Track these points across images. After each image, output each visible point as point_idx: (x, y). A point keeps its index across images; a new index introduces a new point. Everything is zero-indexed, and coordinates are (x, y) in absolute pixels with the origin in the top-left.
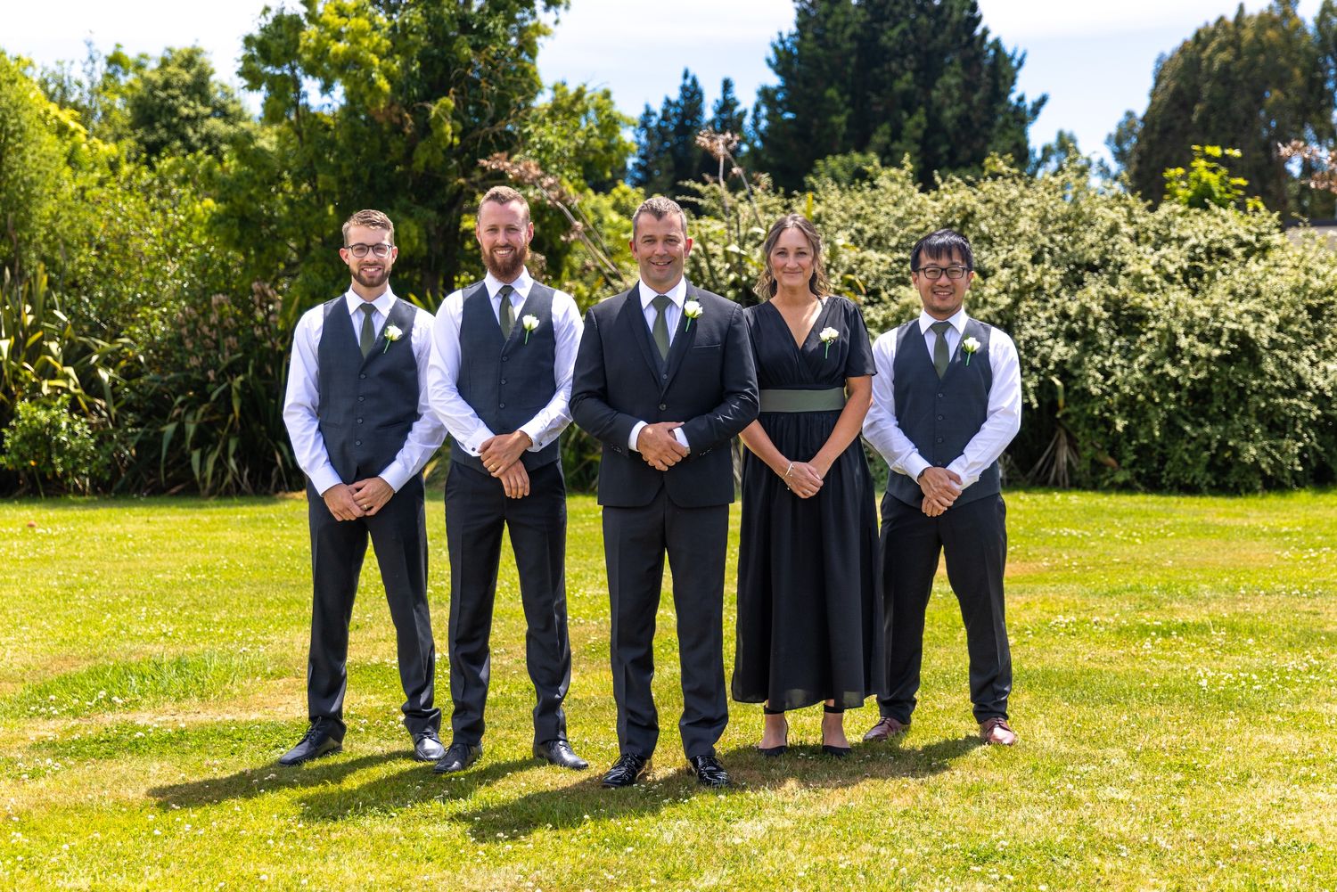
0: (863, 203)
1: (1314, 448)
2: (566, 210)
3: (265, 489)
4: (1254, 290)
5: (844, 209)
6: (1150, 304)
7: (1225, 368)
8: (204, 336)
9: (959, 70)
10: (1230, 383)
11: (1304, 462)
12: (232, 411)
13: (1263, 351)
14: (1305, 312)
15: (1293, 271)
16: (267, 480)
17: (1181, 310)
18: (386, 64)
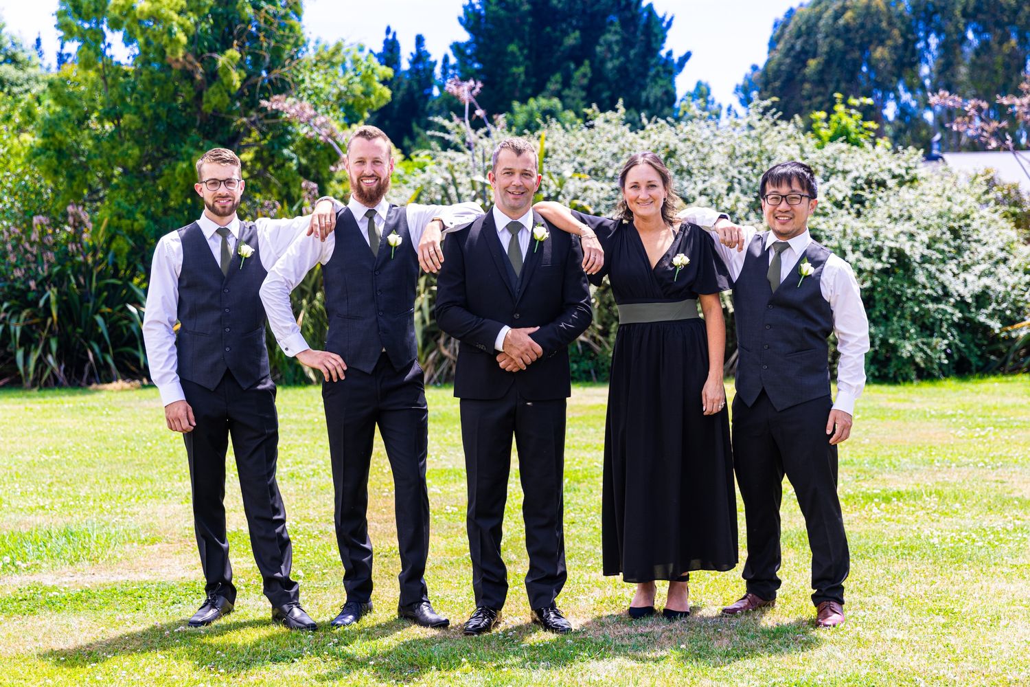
0: (582, 140)
1: (956, 344)
2: (335, 145)
3: (78, 382)
4: (906, 214)
5: (567, 145)
6: (823, 227)
7: (885, 278)
8: (26, 251)
9: (619, 29)
10: (889, 291)
11: (948, 356)
12: (51, 315)
13: (915, 265)
14: (948, 233)
15: (937, 199)
16: (80, 374)
17: (849, 231)
18: (182, 19)
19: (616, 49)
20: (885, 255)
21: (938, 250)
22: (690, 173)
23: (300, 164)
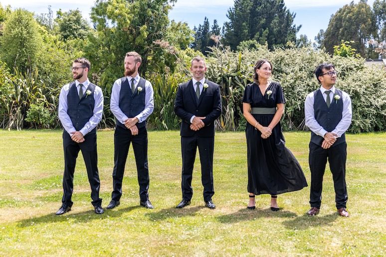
0: (254, 54)
1: (374, 121)
2: (175, 55)
4: (359, 79)
5: (249, 56)
9: (278, 18)
11: (372, 125)
13: (361, 95)
14: (373, 85)
15: (370, 74)
18: (129, 16)
19: (277, 25)
20: (351, 92)
21: (369, 91)
22: (289, 65)
23: (166, 61)
